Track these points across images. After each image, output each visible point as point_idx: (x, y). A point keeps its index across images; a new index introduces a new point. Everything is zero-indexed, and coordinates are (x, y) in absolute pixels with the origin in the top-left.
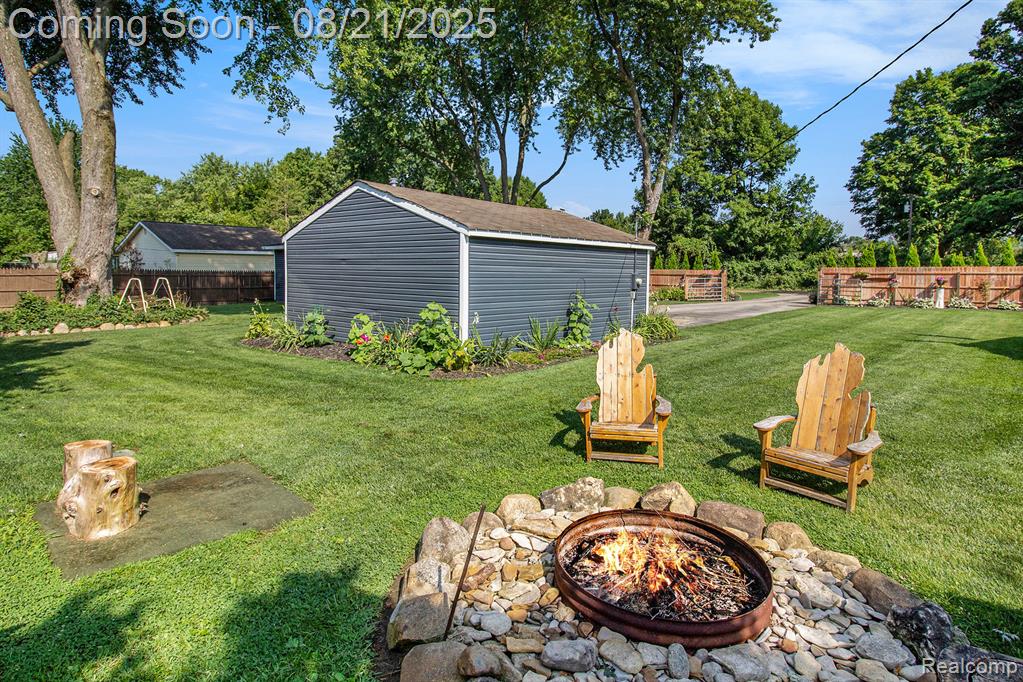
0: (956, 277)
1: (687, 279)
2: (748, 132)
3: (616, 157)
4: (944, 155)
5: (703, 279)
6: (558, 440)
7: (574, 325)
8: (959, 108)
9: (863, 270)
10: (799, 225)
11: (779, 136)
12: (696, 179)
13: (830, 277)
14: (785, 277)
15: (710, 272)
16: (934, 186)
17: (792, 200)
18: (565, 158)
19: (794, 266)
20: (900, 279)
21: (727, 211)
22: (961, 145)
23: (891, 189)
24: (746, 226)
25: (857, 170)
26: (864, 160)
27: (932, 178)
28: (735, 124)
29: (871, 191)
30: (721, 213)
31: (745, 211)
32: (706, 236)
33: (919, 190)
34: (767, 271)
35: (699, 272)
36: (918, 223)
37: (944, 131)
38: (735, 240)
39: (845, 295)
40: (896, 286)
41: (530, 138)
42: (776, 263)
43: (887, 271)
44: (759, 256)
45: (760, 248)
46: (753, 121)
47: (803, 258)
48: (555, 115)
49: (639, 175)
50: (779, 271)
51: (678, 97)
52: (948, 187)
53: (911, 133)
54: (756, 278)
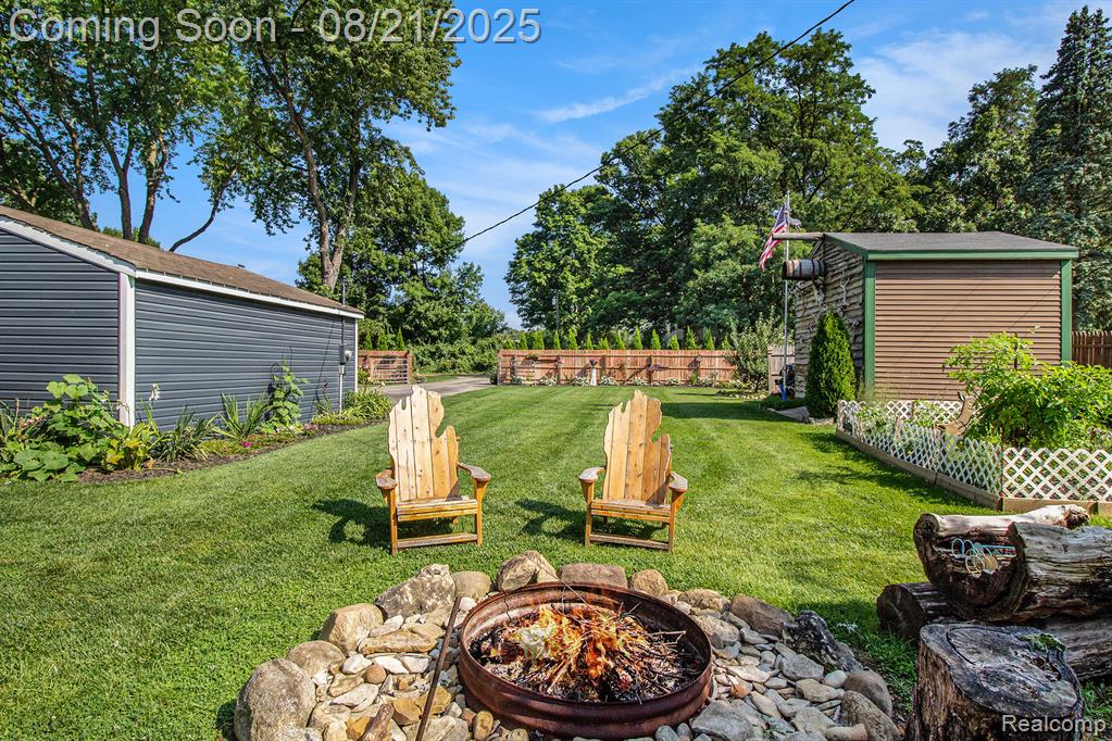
0: (604, 358)
1: (372, 361)
2: (419, 215)
3: (280, 222)
4: (577, 258)
5: (387, 361)
6: (337, 535)
7: (280, 403)
8: (589, 220)
9: (534, 352)
10: (470, 313)
11: (447, 224)
12: (369, 257)
13: (508, 358)
14: (459, 360)
15: (395, 353)
16: (572, 284)
17: (462, 287)
18: (213, 213)
19: (467, 351)
20: (563, 360)
21: (401, 293)
22: (589, 252)
23: (540, 284)
24: (421, 309)
25: (513, 265)
26: (518, 256)
27: (571, 278)
28: (407, 205)
29: (525, 284)
30: (395, 295)
31: (420, 294)
32: (381, 318)
33: (561, 287)
34: (441, 356)
35: (383, 353)
36: (562, 315)
37: (577, 239)
38: (411, 323)
39: (521, 375)
40: (562, 366)
41: (163, 184)
42: (450, 348)
43: (553, 353)
44: (434, 340)
45: (435, 333)
46: (424, 206)
47: (474, 343)
48: (196, 161)
49: (314, 242)
50: (454, 355)
51: (356, 166)
52: (582, 285)
53: (553, 238)
54: (432, 363)
